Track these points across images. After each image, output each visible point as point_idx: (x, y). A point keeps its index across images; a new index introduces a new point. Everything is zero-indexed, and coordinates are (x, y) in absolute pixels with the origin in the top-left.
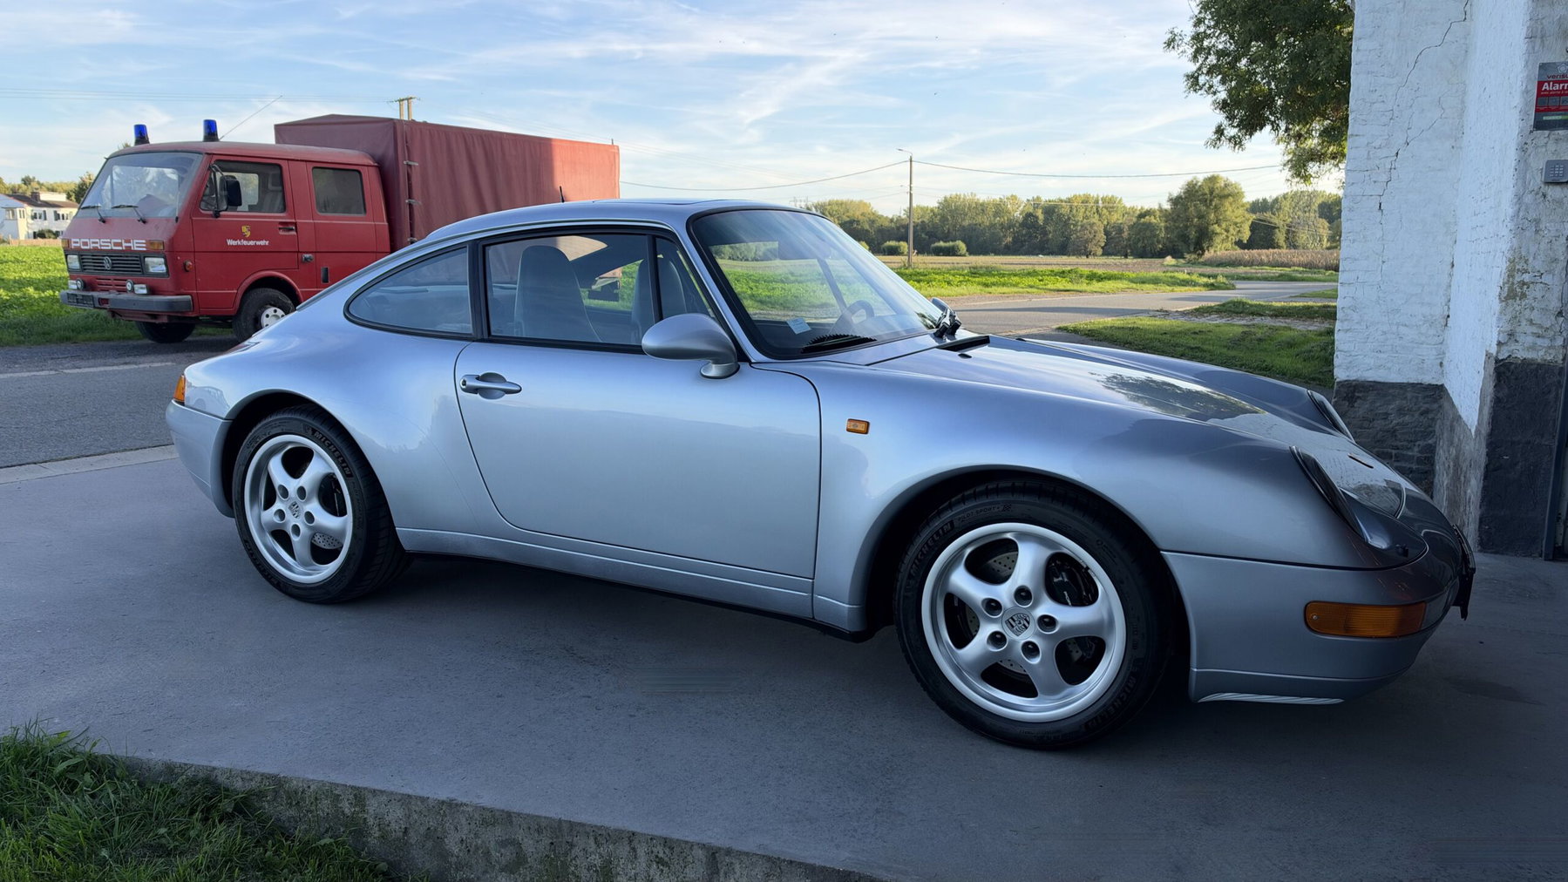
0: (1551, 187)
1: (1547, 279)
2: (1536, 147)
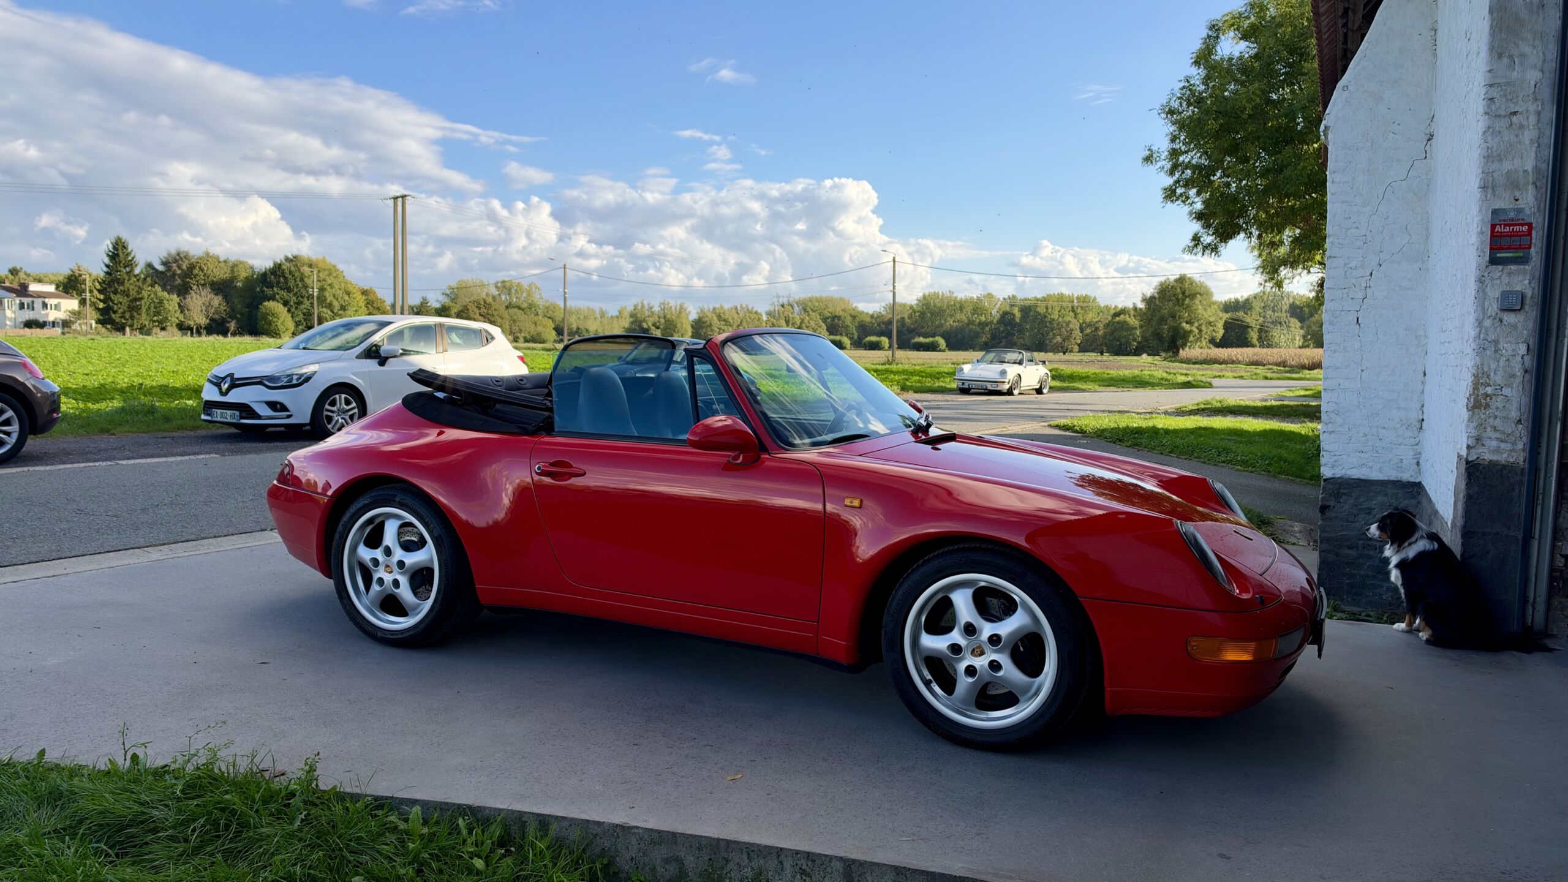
0: (1506, 313)
1: (1507, 391)
2: (1492, 279)
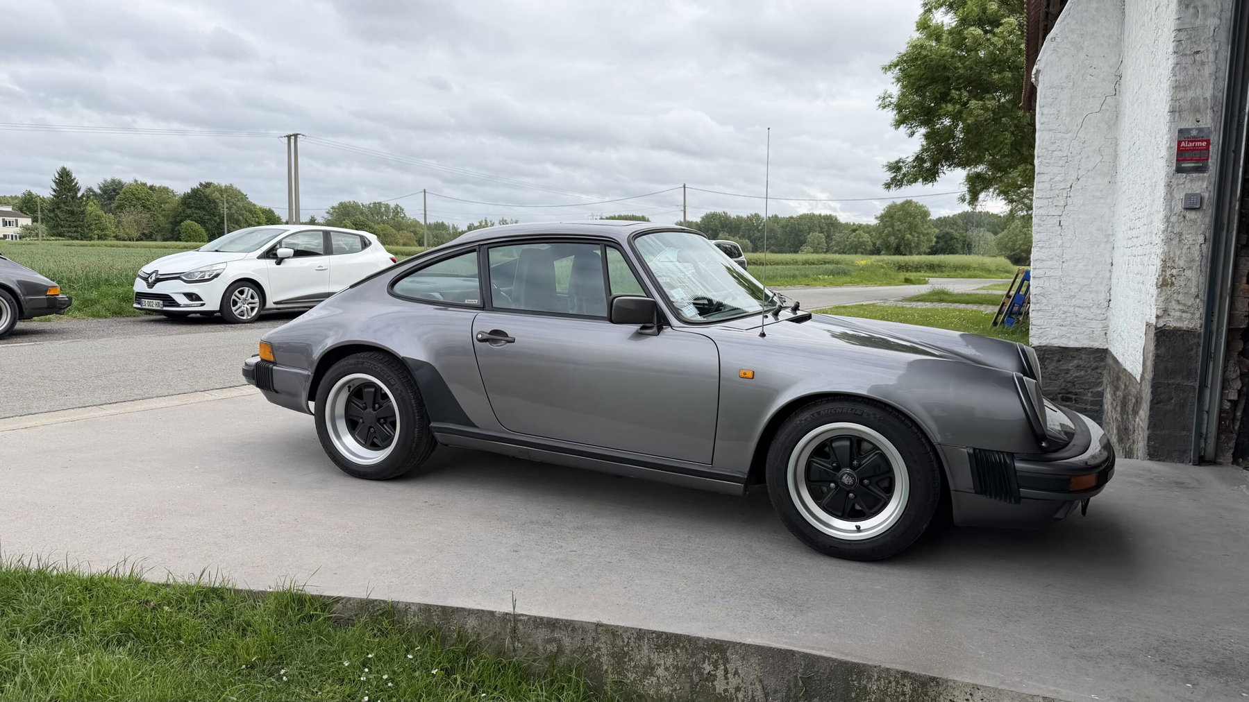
0: (1188, 211)
2: (1178, 184)
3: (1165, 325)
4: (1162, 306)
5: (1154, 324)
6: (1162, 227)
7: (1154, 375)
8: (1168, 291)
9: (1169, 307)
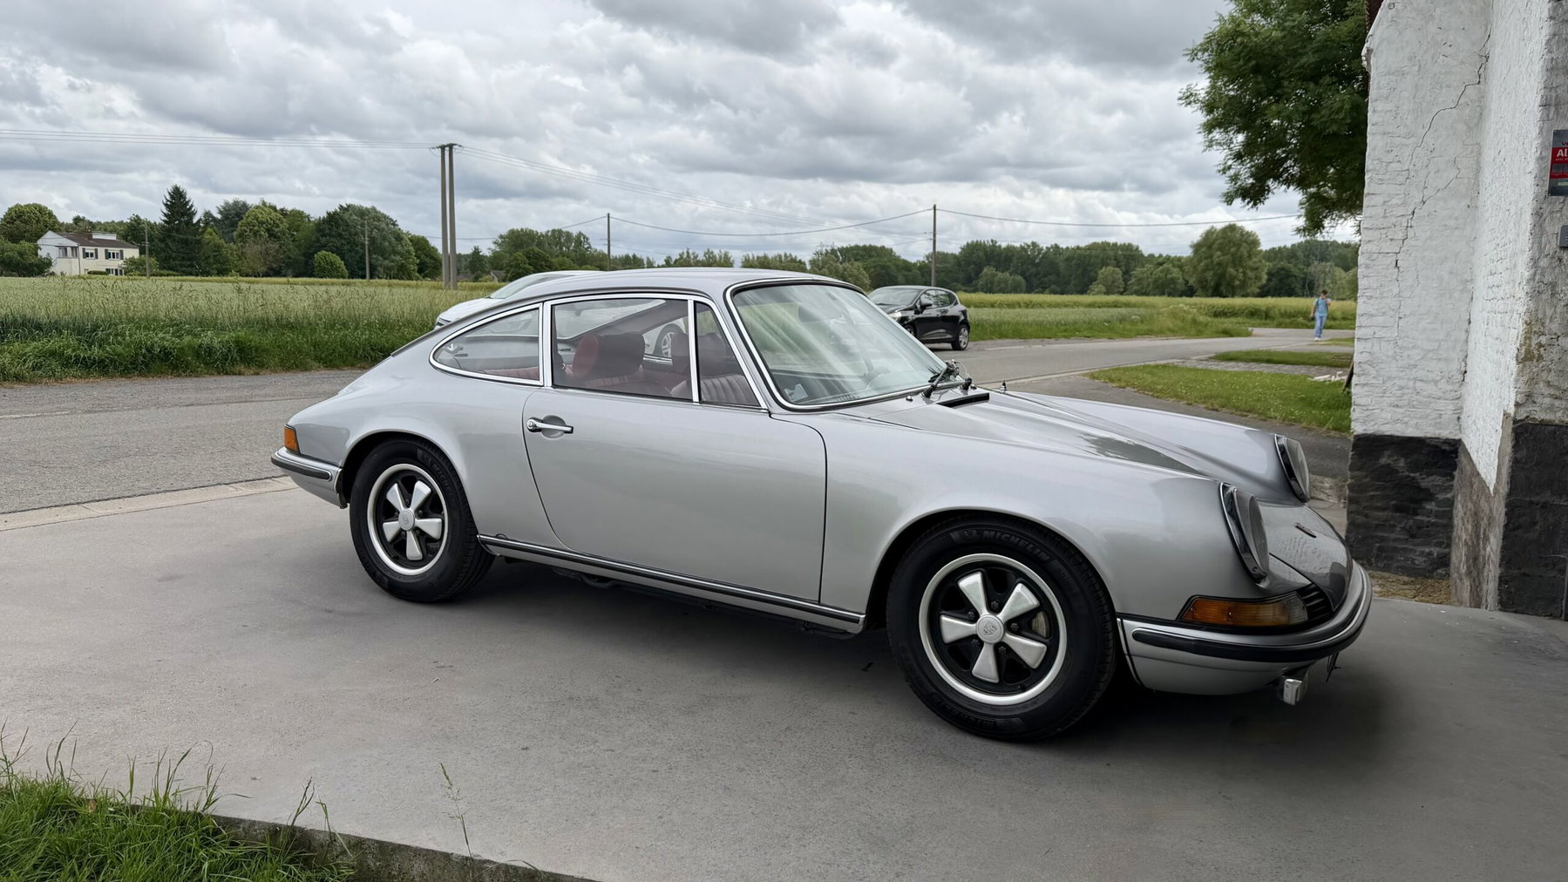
1: (1564, 341)
2: (1552, 212)
3: (1528, 416)
4: (1524, 389)
5: (1512, 415)
6: (1527, 275)
7: (1511, 489)
8: (1535, 367)
9: (1535, 392)
